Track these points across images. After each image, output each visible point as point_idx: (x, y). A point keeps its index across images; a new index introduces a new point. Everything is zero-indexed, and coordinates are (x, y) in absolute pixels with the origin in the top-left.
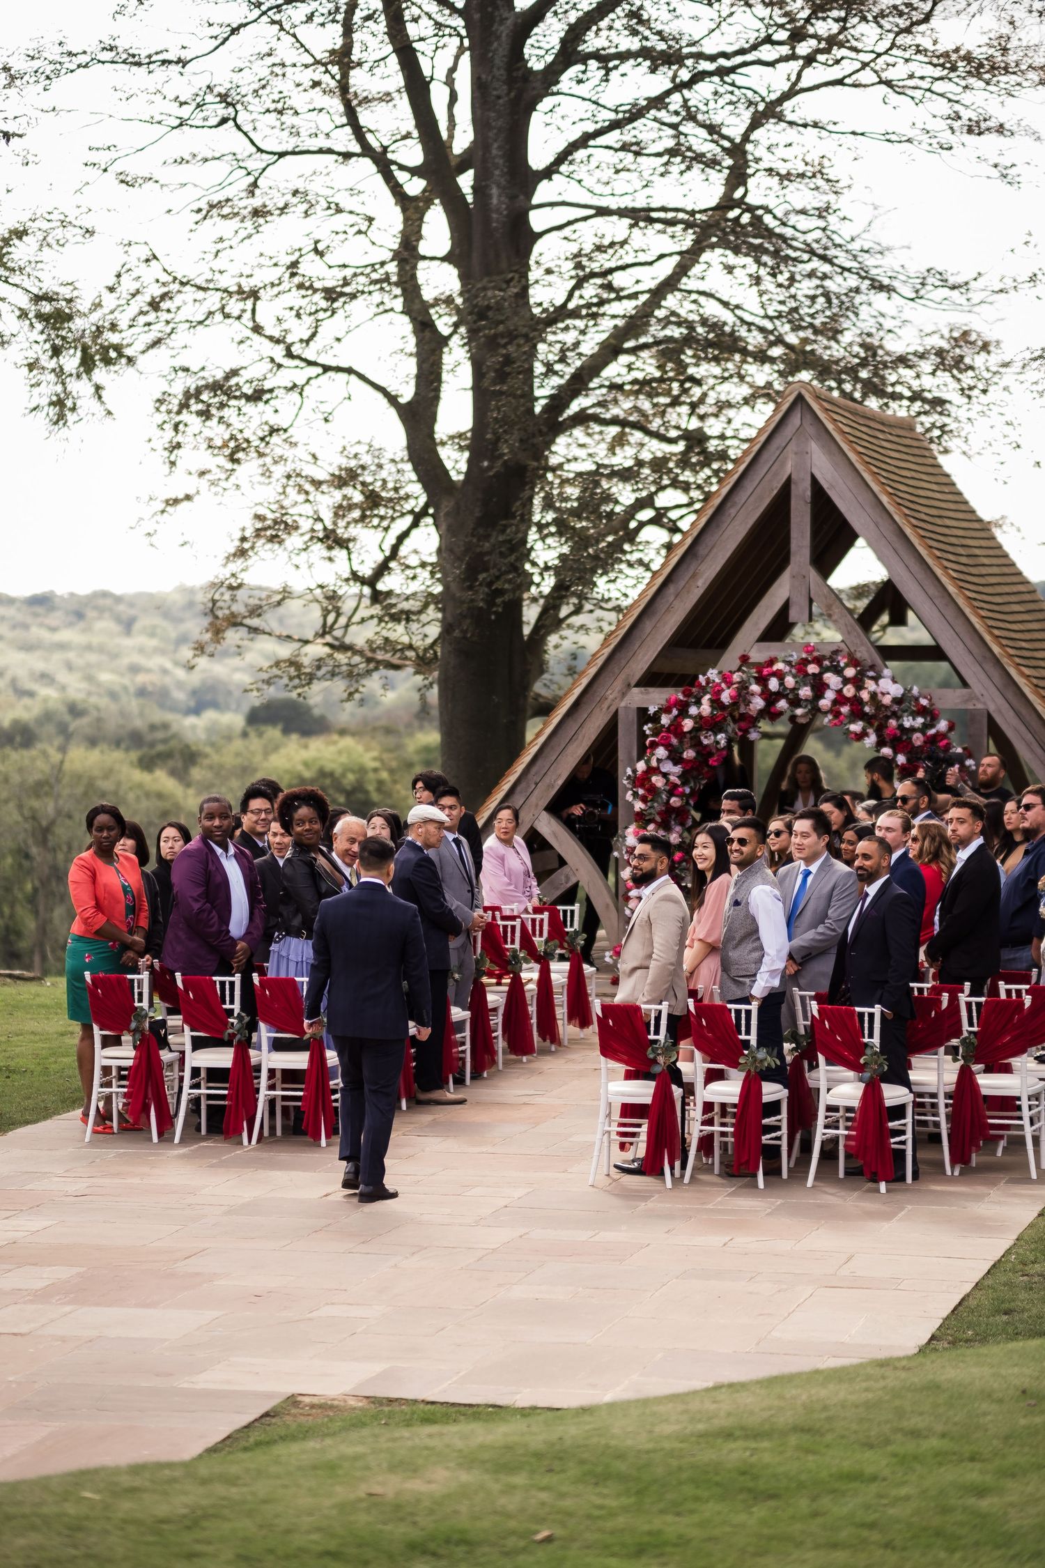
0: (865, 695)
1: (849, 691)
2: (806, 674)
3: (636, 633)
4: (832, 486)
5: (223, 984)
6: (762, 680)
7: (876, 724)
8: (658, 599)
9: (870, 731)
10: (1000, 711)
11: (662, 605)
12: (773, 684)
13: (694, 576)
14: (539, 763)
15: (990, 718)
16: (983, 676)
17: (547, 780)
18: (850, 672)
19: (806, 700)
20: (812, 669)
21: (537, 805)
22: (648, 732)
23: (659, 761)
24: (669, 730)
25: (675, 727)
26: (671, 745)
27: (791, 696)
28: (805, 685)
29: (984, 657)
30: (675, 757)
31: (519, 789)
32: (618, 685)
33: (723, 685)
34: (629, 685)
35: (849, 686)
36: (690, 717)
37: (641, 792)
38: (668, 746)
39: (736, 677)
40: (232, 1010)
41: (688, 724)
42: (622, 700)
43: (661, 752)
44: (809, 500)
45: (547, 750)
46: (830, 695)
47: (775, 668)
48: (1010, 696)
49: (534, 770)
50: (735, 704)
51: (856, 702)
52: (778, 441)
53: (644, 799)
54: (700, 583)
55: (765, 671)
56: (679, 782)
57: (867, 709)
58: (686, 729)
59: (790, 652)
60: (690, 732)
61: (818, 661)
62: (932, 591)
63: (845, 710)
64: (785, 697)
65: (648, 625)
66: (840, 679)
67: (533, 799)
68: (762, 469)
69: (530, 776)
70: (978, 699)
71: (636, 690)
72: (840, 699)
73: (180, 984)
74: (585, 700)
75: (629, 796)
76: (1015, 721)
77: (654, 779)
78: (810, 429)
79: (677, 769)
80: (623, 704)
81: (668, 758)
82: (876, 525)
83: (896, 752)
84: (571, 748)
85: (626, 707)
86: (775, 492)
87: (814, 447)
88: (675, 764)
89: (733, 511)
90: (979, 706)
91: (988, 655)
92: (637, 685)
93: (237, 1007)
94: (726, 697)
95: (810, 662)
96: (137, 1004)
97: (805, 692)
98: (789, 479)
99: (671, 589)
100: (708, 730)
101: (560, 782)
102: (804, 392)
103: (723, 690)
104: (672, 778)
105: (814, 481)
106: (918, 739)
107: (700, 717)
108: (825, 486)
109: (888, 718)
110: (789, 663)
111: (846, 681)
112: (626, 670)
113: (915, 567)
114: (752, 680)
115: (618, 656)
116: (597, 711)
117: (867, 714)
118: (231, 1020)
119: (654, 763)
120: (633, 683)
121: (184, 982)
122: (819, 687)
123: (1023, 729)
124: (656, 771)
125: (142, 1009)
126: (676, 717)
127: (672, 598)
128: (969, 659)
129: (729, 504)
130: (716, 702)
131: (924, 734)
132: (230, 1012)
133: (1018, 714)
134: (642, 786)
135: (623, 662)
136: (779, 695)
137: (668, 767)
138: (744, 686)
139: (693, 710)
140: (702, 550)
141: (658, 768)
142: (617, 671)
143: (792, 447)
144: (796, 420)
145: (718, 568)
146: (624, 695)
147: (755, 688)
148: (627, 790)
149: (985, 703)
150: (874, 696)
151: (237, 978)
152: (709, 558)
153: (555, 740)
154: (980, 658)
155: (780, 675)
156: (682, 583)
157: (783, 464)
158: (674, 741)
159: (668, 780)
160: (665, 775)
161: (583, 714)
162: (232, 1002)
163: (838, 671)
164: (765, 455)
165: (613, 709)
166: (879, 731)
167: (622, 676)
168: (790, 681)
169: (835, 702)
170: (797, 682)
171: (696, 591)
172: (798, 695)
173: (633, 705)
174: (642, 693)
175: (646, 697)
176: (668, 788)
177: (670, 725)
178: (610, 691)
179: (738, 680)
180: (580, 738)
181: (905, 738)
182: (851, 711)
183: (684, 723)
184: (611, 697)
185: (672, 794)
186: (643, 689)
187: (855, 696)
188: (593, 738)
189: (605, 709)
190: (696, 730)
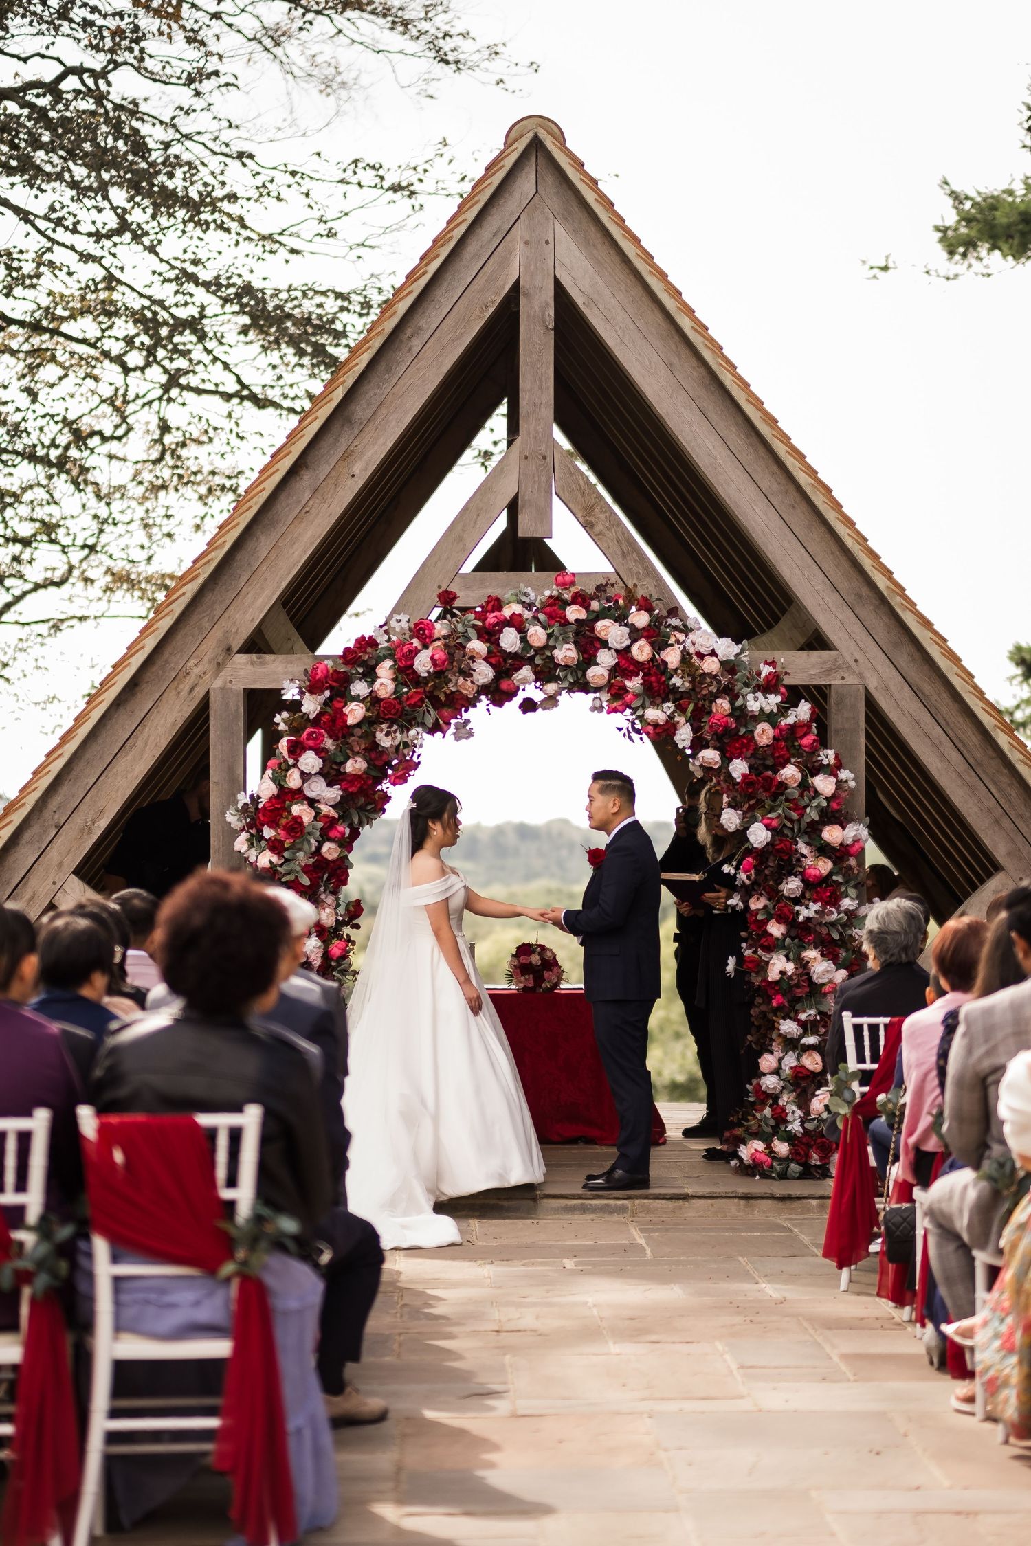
0: (672, 657)
1: (642, 651)
2: (565, 623)
3: (241, 556)
4: (590, 300)
6: (490, 634)
7: (691, 708)
8: (282, 497)
9: (680, 719)
10: (887, 689)
11: (287, 509)
12: (509, 640)
13: (347, 456)
14: (64, 790)
15: (871, 704)
16: (857, 628)
17: (78, 820)
18: (640, 619)
19: (567, 667)
20: (574, 613)
21: (60, 865)
22: (282, 727)
23: (305, 776)
24: (316, 722)
25: (332, 720)
26: (325, 750)
27: (538, 661)
28: (566, 641)
29: (859, 596)
30: (332, 774)
31: (27, 836)
32: (210, 648)
33: (416, 642)
34: (229, 649)
35: (642, 642)
36: (356, 699)
37: (268, 833)
38: (320, 751)
39: (441, 629)
41: (355, 713)
42: (216, 675)
43: (310, 761)
44: (551, 326)
45: (79, 767)
46: (606, 659)
47: (507, 612)
48: (903, 661)
49: (54, 803)
50: (439, 674)
51: (655, 672)
52: (495, 222)
53: (275, 846)
54: (356, 469)
55: (491, 618)
56: (334, 813)
57: (676, 681)
58: (351, 721)
59: (529, 590)
60: (358, 725)
61: (581, 599)
62: (768, 481)
63: (634, 684)
64: (530, 661)
65: (263, 543)
66: (626, 630)
67: (53, 854)
68: (466, 269)
69: (47, 814)
70: (849, 668)
71: (242, 659)
72: (625, 665)
74: (148, 676)
75: (241, 844)
76: (914, 706)
77: (296, 809)
78: (552, 197)
79: (334, 793)
80: (218, 683)
81: (321, 773)
82: (670, 367)
83: (727, 758)
84: (122, 764)
85: (222, 689)
86: (491, 310)
87: (559, 232)
88: (330, 785)
89: (416, 344)
90: (851, 680)
91: (865, 591)
92: (238, 652)
93: (33, 1201)
94: (423, 663)
95: (567, 603)
97: (566, 653)
98: (516, 286)
99: (306, 479)
100: (392, 722)
101: (103, 823)
102: (543, 134)
103: (417, 652)
104: (325, 809)
105: (560, 292)
106: (763, 734)
107: (373, 701)
108: (579, 301)
109: (713, 697)
110: (528, 606)
111: (635, 634)
112: (222, 622)
114: (472, 633)
115: (208, 598)
116: (171, 694)
117: (675, 689)
118: (20, 1235)
119: (294, 781)
120: (236, 647)
122: (589, 644)
123: (927, 718)
124: (298, 795)
126: (330, 699)
127: (307, 495)
128: (832, 599)
129: (409, 331)
130: (405, 672)
131: (774, 726)
133: (917, 693)
134: (273, 824)
135: (218, 610)
136: (517, 661)
137: (318, 789)
138: (455, 646)
139: (359, 688)
140: (360, 410)
141: (300, 791)
142: (206, 625)
143: (520, 231)
144: (526, 184)
145: (390, 444)
146: (219, 666)
147: (477, 646)
148: (236, 833)
149: (861, 676)
150: (686, 657)
151: (39, 1122)
152: (371, 426)
153: (94, 749)
154: (851, 598)
155: (517, 623)
156: (324, 469)
157: (505, 260)
158: (329, 743)
159: (318, 813)
160: (312, 803)
161: (143, 703)
163: (621, 619)
164: (472, 246)
165: (199, 693)
166: (695, 722)
167: (217, 633)
168: (537, 635)
169: (615, 671)
170: (549, 636)
171: (350, 482)
172: (552, 658)
173: (239, 686)
174: (253, 663)
175: (259, 670)
176: (320, 825)
177: (320, 715)
178: (192, 662)
179: (445, 632)
180: (140, 743)
181: (742, 731)
182: (646, 685)
183: (346, 710)
184: (196, 671)
185: (325, 836)
186: (254, 656)
187: (653, 659)
188: (164, 743)
189: (184, 693)
190: (369, 723)
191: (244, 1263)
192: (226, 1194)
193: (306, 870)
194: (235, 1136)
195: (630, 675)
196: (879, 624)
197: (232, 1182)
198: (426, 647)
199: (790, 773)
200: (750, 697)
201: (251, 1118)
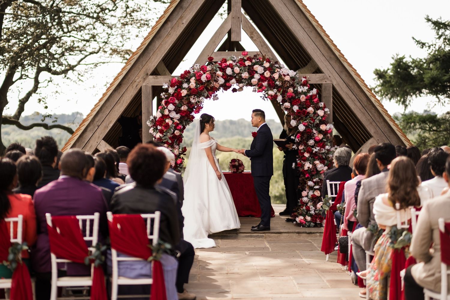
0: (276, 76)
1: (267, 74)
2: (245, 66)
3: (150, 47)
5: (84, 221)
6: (223, 70)
7: (282, 91)
8: (162, 30)
9: (279, 94)
10: (339, 85)
11: (164, 33)
12: (229, 71)
13: (181, 18)
14: (100, 115)
15: (334, 88)
16: (330, 67)
17: (104, 124)
18: (267, 65)
19: (245, 79)
20: (247, 63)
21: (99, 137)
22: (163, 97)
23: (170, 111)
24: (173, 95)
25: (177, 95)
26: (175, 103)
27: (237, 77)
28: (245, 71)
29: (331, 58)
30: (177, 110)
31: (89, 129)
32: (142, 74)
33: (202, 72)
34: (147, 74)
35: (267, 72)
36: (185, 88)
37: (159, 128)
38: (174, 104)
39: (209, 68)
40: (91, 242)
41: (184, 93)
42: (144, 81)
43: (171, 107)
45: (104, 108)
46: (257, 76)
47: (228, 63)
48: (343, 76)
49: (97, 119)
50: (208, 81)
51: (271, 80)
53: (161, 131)
54: (184, 21)
55: (223, 65)
56: (178, 122)
57: (277, 83)
58: (183, 95)
59: (234, 56)
60: (185, 96)
61: (250, 59)
62: (304, 24)
63: (265, 84)
64: (235, 77)
65: (157, 43)
66: (263, 68)
67: (97, 134)
69: (95, 122)
70: (328, 79)
71: (151, 77)
72: (263, 78)
73: (49, 222)
74: (124, 82)
75: (151, 131)
76: (346, 89)
77: (167, 121)
79: (178, 116)
80: (144, 84)
81: (174, 110)
83: (292, 105)
84: (117, 108)
85: (145, 86)
88: (177, 113)
90: (328, 82)
91: (332, 56)
92: (150, 75)
93: (95, 239)
94: (204, 78)
95: (245, 60)
96: (12, 240)
97: (245, 75)
99: (169, 24)
100: (195, 95)
101: (111, 125)
103: (202, 75)
104: (176, 121)
106: (303, 98)
107: (189, 89)
109: (288, 87)
110: (234, 61)
111: (265, 69)
112: (145, 66)
113: (295, 13)
114: (218, 69)
115: (141, 59)
116: (130, 88)
117: (277, 85)
118: (90, 249)
119: (166, 112)
120: (149, 73)
121: (53, 221)
122: (252, 72)
123: (350, 93)
124: (168, 117)
125: (17, 244)
126: (177, 89)
127: (170, 29)
128: (323, 58)
130: (198, 81)
131: (306, 96)
132: (90, 243)
133: (348, 86)
134: (161, 125)
135: (144, 63)
136: (231, 77)
137: (173, 115)
138: (213, 73)
139: (185, 85)
140: (185, 4)
141: (168, 115)
142: (141, 67)
145: (194, 14)
146: (144, 79)
147: (219, 73)
148: (150, 128)
149: (331, 81)
150: (280, 76)
151: (96, 216)
152: (188, 9)
153: (108, 104)
154: (328, 58)
155: (231, 66)
156: (175, 22)
158: (177, 102)
159: (173, 122)
160: (172, 119)
161: (122, 90)
162: (91, 235)
163: (261, 65)
165: (139, 87)
166: (283, 95)
167: (144, 70)
168: (237, 70)
169: (259, 80)
170: (240, 70)
171: (182, 25)
172: (241, 76)
173: (150, 85)
174: (154, 78)
175: (156, 80)
176: (174, 125)
177: (174, 93)
178: (137, 78)
179: (210, 69)
180: (122, 102)
181: (297, 97)
182: (269, 84)
183: (181, 92)
184: (138, 81)
185: (176, 128)
186: (155, 76)
187: (270, 76)
188: (129, 102)
189: (134, 87)
190: (188, 95)
191: (155, 257)
192: (150, 237)
193: (170, 138)
194: (153, 220)
195: (264, 81)
196: (336, 66)
197: (152, 234)
198: (204, 73)
199: (311, 109)
200: (299, 87)
201: (157, 215)
